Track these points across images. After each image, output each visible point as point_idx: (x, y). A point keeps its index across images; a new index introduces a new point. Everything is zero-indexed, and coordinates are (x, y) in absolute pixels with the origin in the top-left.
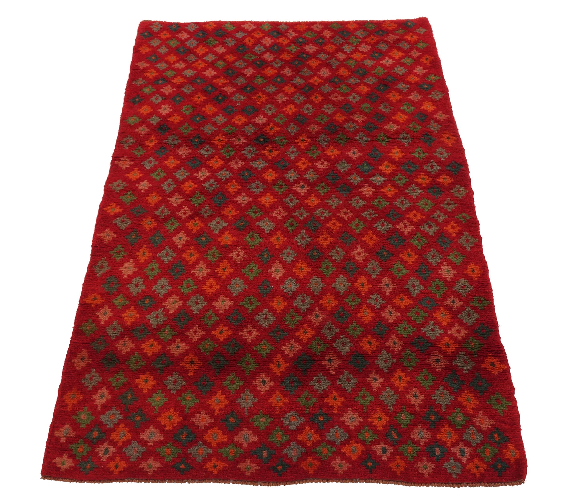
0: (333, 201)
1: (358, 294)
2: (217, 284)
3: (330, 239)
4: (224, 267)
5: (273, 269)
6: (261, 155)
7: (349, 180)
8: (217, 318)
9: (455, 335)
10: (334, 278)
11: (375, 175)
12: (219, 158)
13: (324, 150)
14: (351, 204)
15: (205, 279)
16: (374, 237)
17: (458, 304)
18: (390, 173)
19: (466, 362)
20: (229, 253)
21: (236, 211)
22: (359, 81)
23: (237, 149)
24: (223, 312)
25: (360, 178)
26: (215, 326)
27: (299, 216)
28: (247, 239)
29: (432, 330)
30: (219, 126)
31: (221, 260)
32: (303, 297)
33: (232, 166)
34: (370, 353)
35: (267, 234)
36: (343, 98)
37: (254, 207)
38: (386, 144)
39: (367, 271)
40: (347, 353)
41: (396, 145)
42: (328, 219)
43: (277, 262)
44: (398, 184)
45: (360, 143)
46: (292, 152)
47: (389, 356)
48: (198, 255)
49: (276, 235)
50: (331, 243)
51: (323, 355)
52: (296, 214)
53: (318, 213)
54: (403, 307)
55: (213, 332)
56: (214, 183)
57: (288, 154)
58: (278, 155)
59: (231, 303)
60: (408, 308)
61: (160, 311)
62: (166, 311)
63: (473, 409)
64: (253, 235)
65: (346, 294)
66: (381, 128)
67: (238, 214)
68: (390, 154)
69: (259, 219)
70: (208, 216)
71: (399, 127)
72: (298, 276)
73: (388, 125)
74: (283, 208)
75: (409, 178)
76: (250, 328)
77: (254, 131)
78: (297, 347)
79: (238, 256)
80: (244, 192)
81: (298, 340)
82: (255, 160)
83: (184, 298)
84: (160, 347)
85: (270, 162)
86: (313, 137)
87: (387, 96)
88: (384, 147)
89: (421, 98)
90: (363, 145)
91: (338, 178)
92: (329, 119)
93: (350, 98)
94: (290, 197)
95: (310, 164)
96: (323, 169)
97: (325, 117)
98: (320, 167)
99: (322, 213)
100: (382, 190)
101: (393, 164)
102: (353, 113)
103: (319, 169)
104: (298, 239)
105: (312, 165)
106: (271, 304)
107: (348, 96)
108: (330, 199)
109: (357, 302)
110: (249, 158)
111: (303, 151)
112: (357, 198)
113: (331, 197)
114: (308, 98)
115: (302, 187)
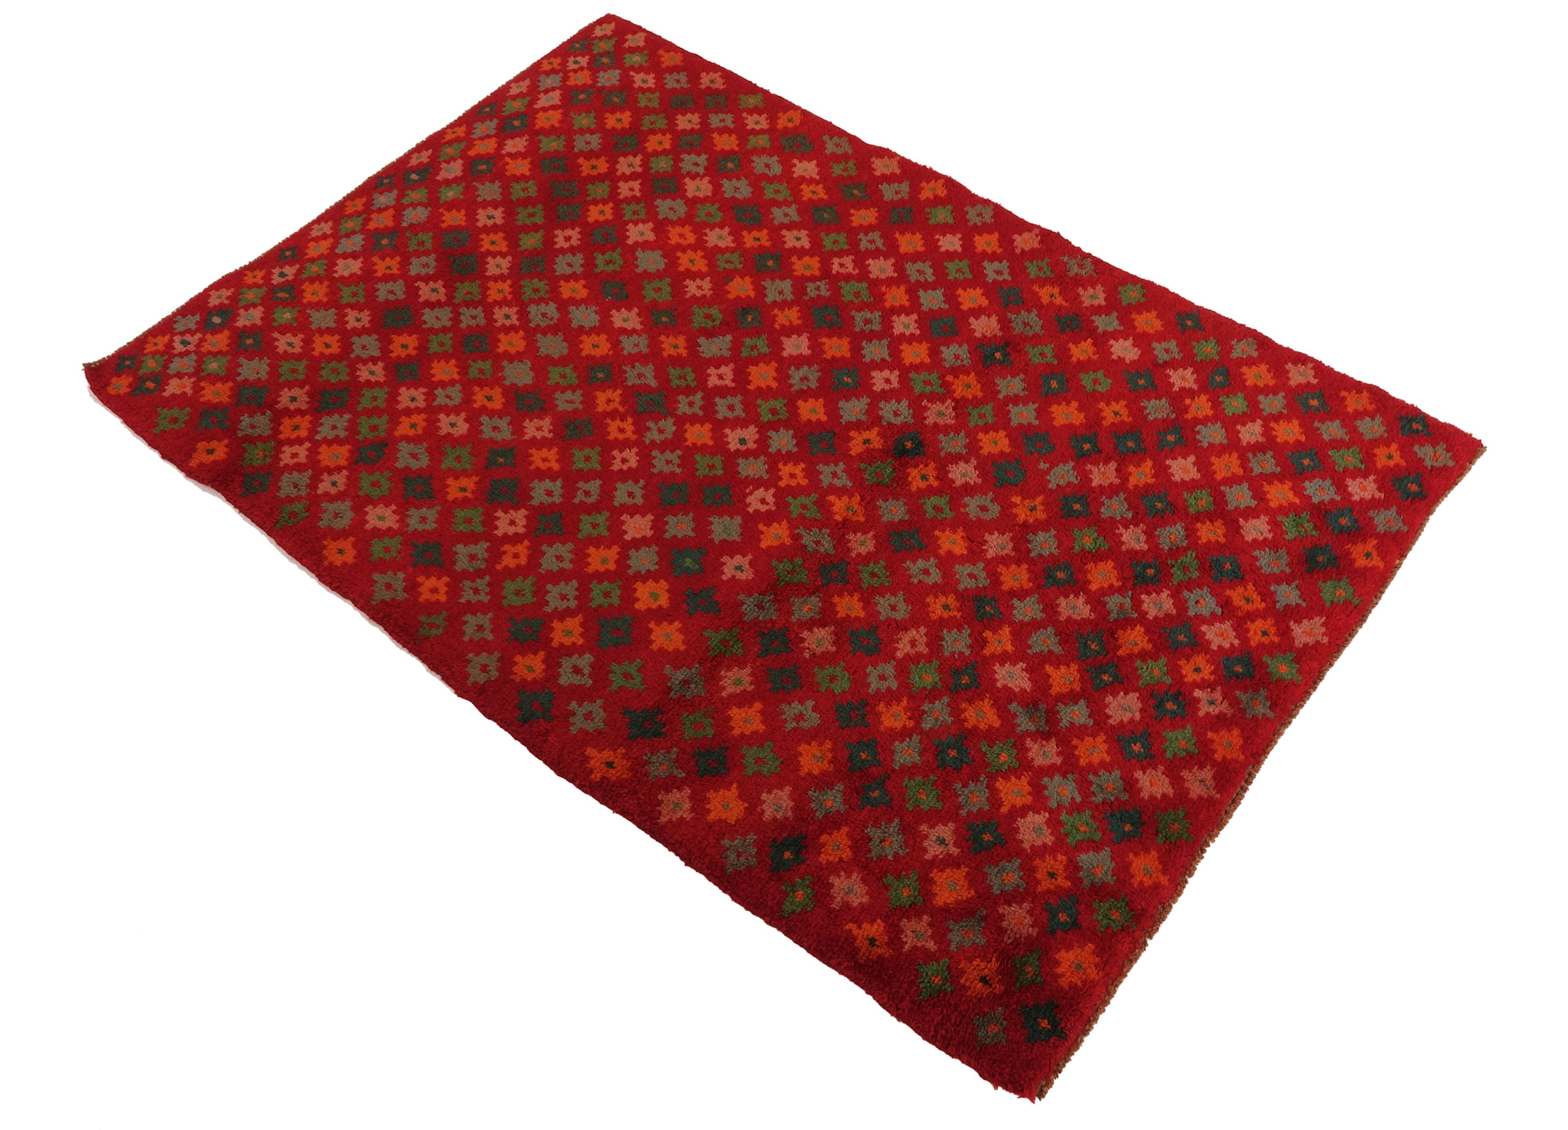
0: (668, 462)
1: (481, 383)
6: (872, 424)
7: (687, 514)
9: (296, 449)
13: (793, 525)
14: (636, 482)
16: (543, 466)
18: (636, 590)
19: (253, 427)
23: (920, 397)
25: (674, 536)
27: (691, 398)
29: (334, 427)
38: (709, 639)
42: (641, 429)
43: (639, 327)
46: (835, 475)
47: (365, 355)
49: (685, 349)
53: (669, 425)
54: (403, 417)
55: (610, 205)
56: (868, 326)
57: (836, 465)
58: (849, 449)
59: (630, 241)
60: (394, 422)
61: (701, 170)
63: (203, 388)
64: (714, 321)
65: (498, 369)
66: (755, 660)
67: (772, 324)
68: (677, 624)
69: (736, 343)
70: (807, 287)
71: (724, 694)
72: (589, 336)
73: (749, 680)
74: (726, 387)
75: (594, 610)
76: (574, 242)
78: (492, 271)
79: (697, 287)
82: (867, 409)
85: (841, 427)
86: (841, 530)
88: (704, 629)
92: (865, 586)
93: (889, 669)
94: (739, 412)
95: (782, 484)
96: (751, 493)
97: (875, 582)
98: (760, 493)
99: (661, 431)
100: (616, 549)
101: (649, 610)
102: (839, 639)
103: (757, 489)
104: (649, 371)
105: (776, 486)
106: (582, 282)
107: (896, 668)
108: (677, 461)
109: (473, 373)
110: (882, 404)
111: (824, 493)
112: (639, 501)
113: (679, 466)
114: (956, 592)
115: (742, 441)
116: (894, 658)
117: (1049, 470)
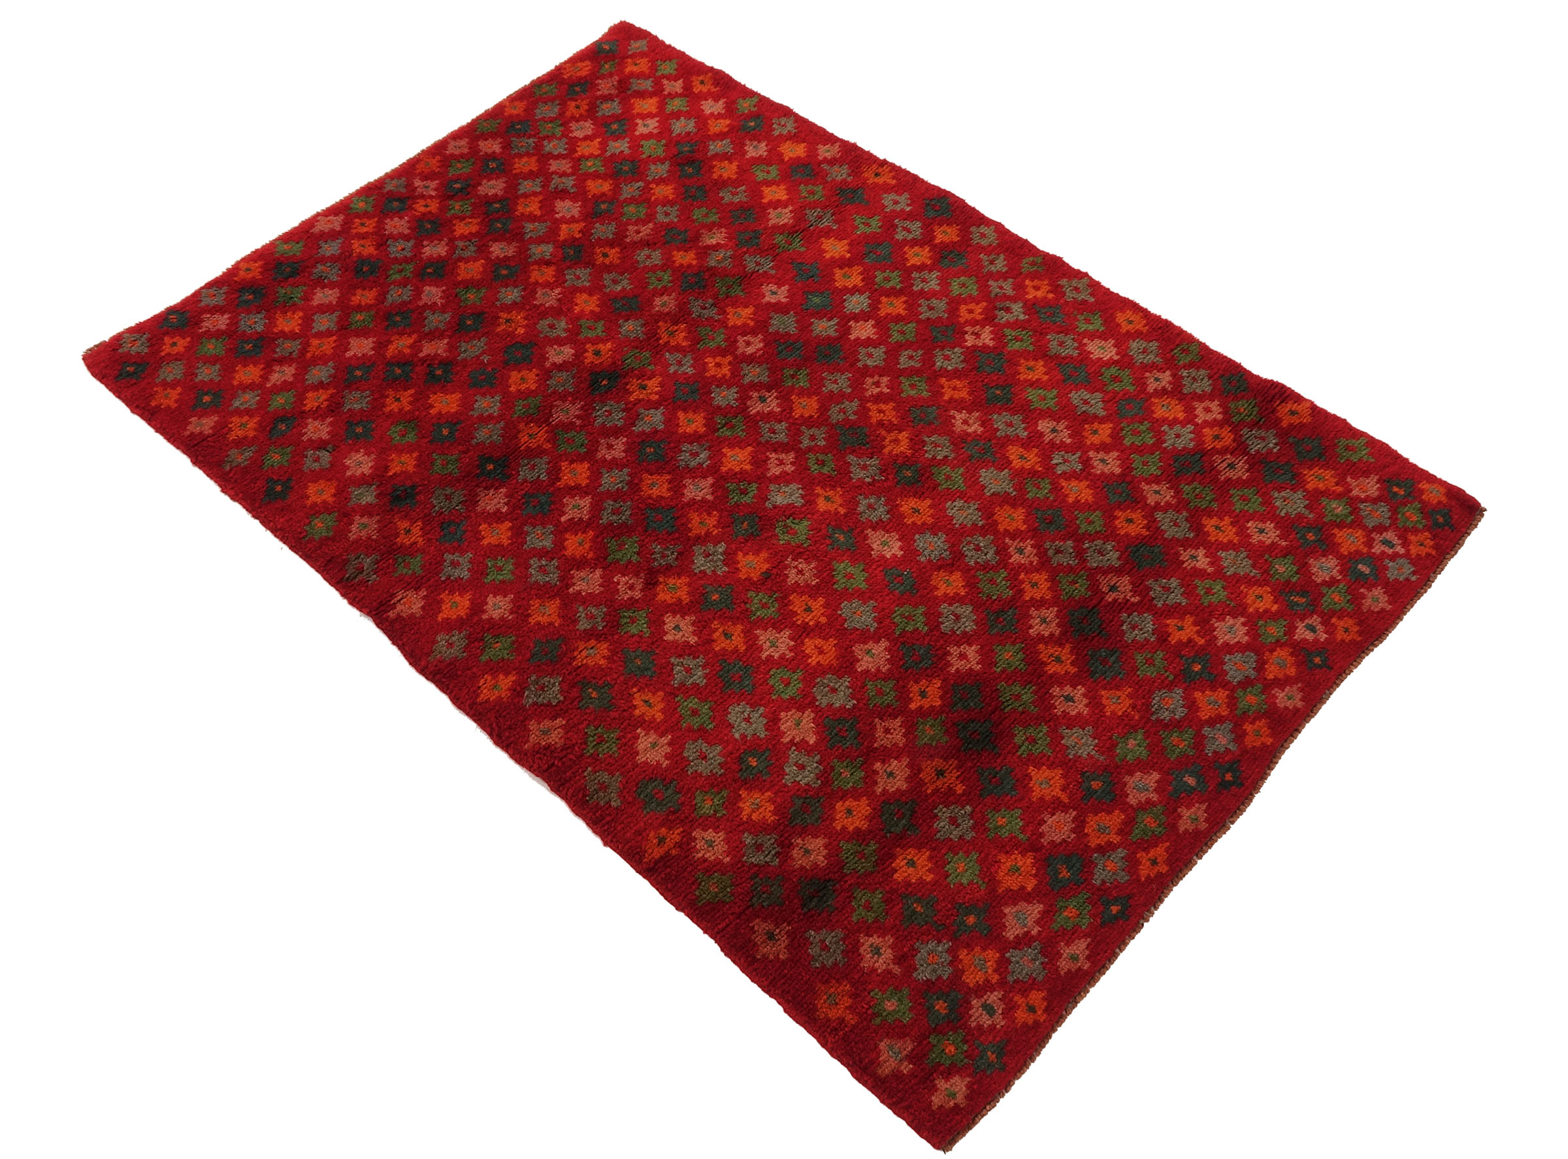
0: (835, 382)
1: (1034, 473)
2: (825, 639)
3: (904, 436)
4: (805, 607)
5: (875, 546)
6: (635, 405)
7: (818, 337)
8: (891, 684)
9: (1209, 417)
10: (977, 482)
11: (845, 300)
12: (572, 462)
13: (723, 323)
14: (866, 365)
15: (797, 649)
16: (957, 383)
17: (1166, 378)
18: (863, 280)
19: (1263, 439)
20: (785, 581)
21: (709, 514)
22: (640, 184)
23: (582, 427)
24: (888, 666)
25: (830, 319)
26: (903, 695)
27: (813, 443)
28: (783, 539)
29: (1178, 436)
30: (500, 416)
31: (784, 602)
32: (969, 543)
33: (608, 457)
34: (1145, 532)
35: (803, 505)
36: (651, 225)
37: (731, 486)
38: (802, 245)
39: (1007, 436)
40: (1119, 559)
41: (820, 237)
42: (863, 412)
43: (869, 531)
44: (893, 288)
45: (765, 272)
46: (679, 363)
47: (1171, 514)
48: (739, 627)
49: (818, 495)
50: (911, 440)
51: (1094, 587)
52: (806, 443)
53: (835, 414)
54: (1108, 440)
55: (913, 706)
56: (618, 505)
57: (675, 372)
58: (661, 385)
59: (884, 643)
60: (1116, 437)
61: (793, 755)
62: (802, 746)
63: (1337, 484)
64: (786, 526)
65: (1020, 488)
66: (766, 228)
67: (720, 517)
68: (828, 256)
69: (763, 497)
70: (677, 559)
71: (791, 208)
72: (924, 524)
73: (771, 216)
74: (775, 451)
75: (897, 269)
76: (954, 650)
77: (573, 377)
78: (1051, 613)
79: (803, 575)
80: (683, 478)
81: (1040, 604)
82: (637, 419)
83: (804, 702)
84: (864, 801)
85: (666, 403)
86: (681, 315)
87: (715, 176)
88: (806, 251)
89: (766, 145)
90: (773, 272)
91: (799, 344)
92: (669, 271)
93: (661, 218)
94: (765, 427)
95: (729, 358)
96: (758, 350)
97: (660, 274)
98: (750, 350)
99: (843, 411)
100: (882, 313)
101: (850, 266)
102: (697, 238)
103: (752, 354)
104: (858, 474)
105: (736, 357)
106: (939, 593)
107: (655, 218)
108: (827, 383)
109: (1046, 485)
110: (620, 424)
111: (692, 349)
112: (862, 351)
113: (825, 379)
114: (593, 265)
115: (762, 399)
116: (655, 224)
117: (481, 354)
